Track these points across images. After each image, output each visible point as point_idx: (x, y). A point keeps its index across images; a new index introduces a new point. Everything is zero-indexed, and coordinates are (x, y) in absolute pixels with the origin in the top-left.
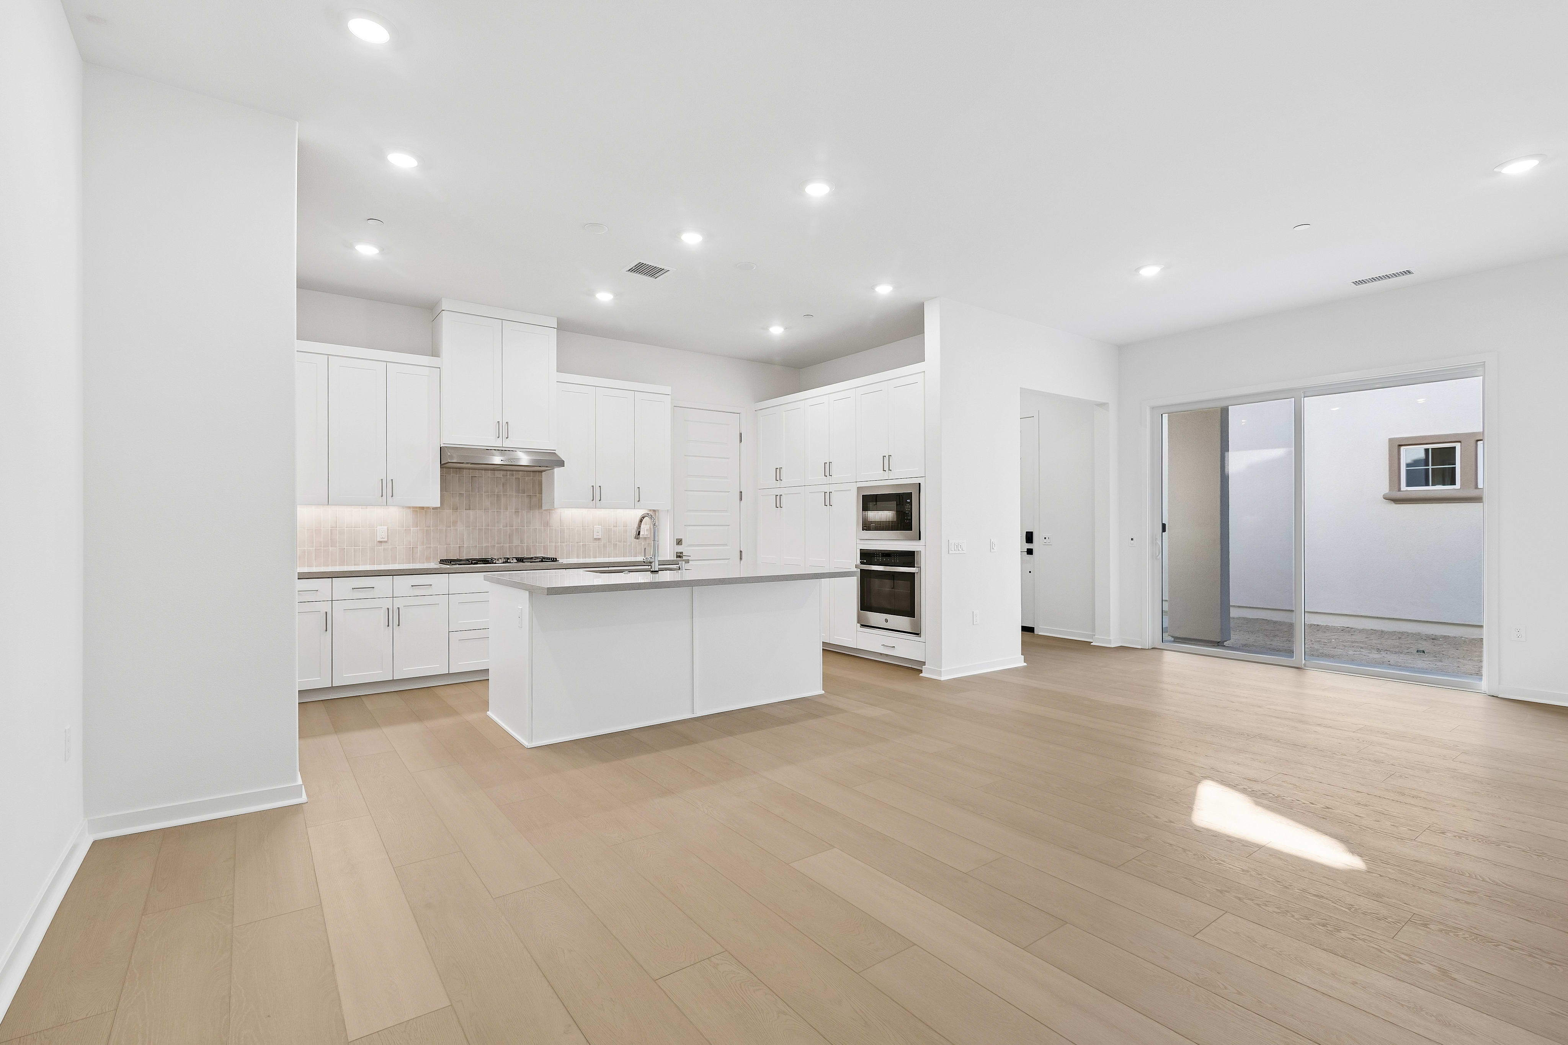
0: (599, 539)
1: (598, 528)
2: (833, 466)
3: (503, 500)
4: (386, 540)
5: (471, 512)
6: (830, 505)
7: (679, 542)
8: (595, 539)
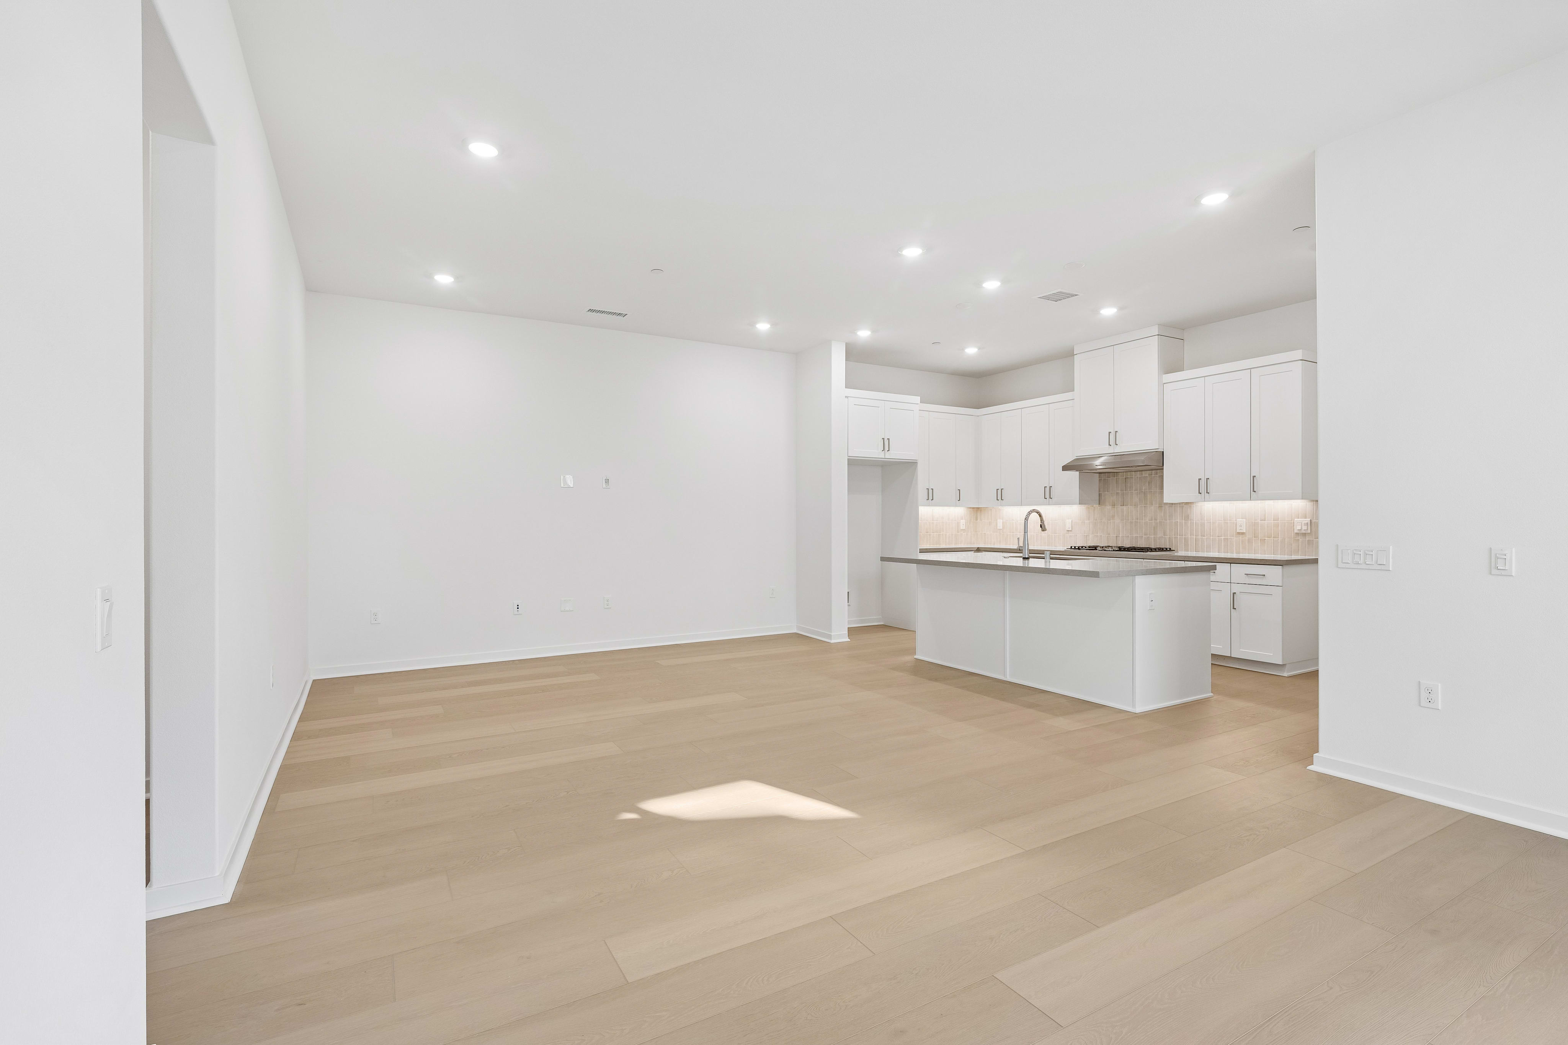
0: (1243, 533)
1: (1242, 521)
3: (1149, 496)
4: (1070, 529)
5: (1125, 508)
8: (1239, 533)
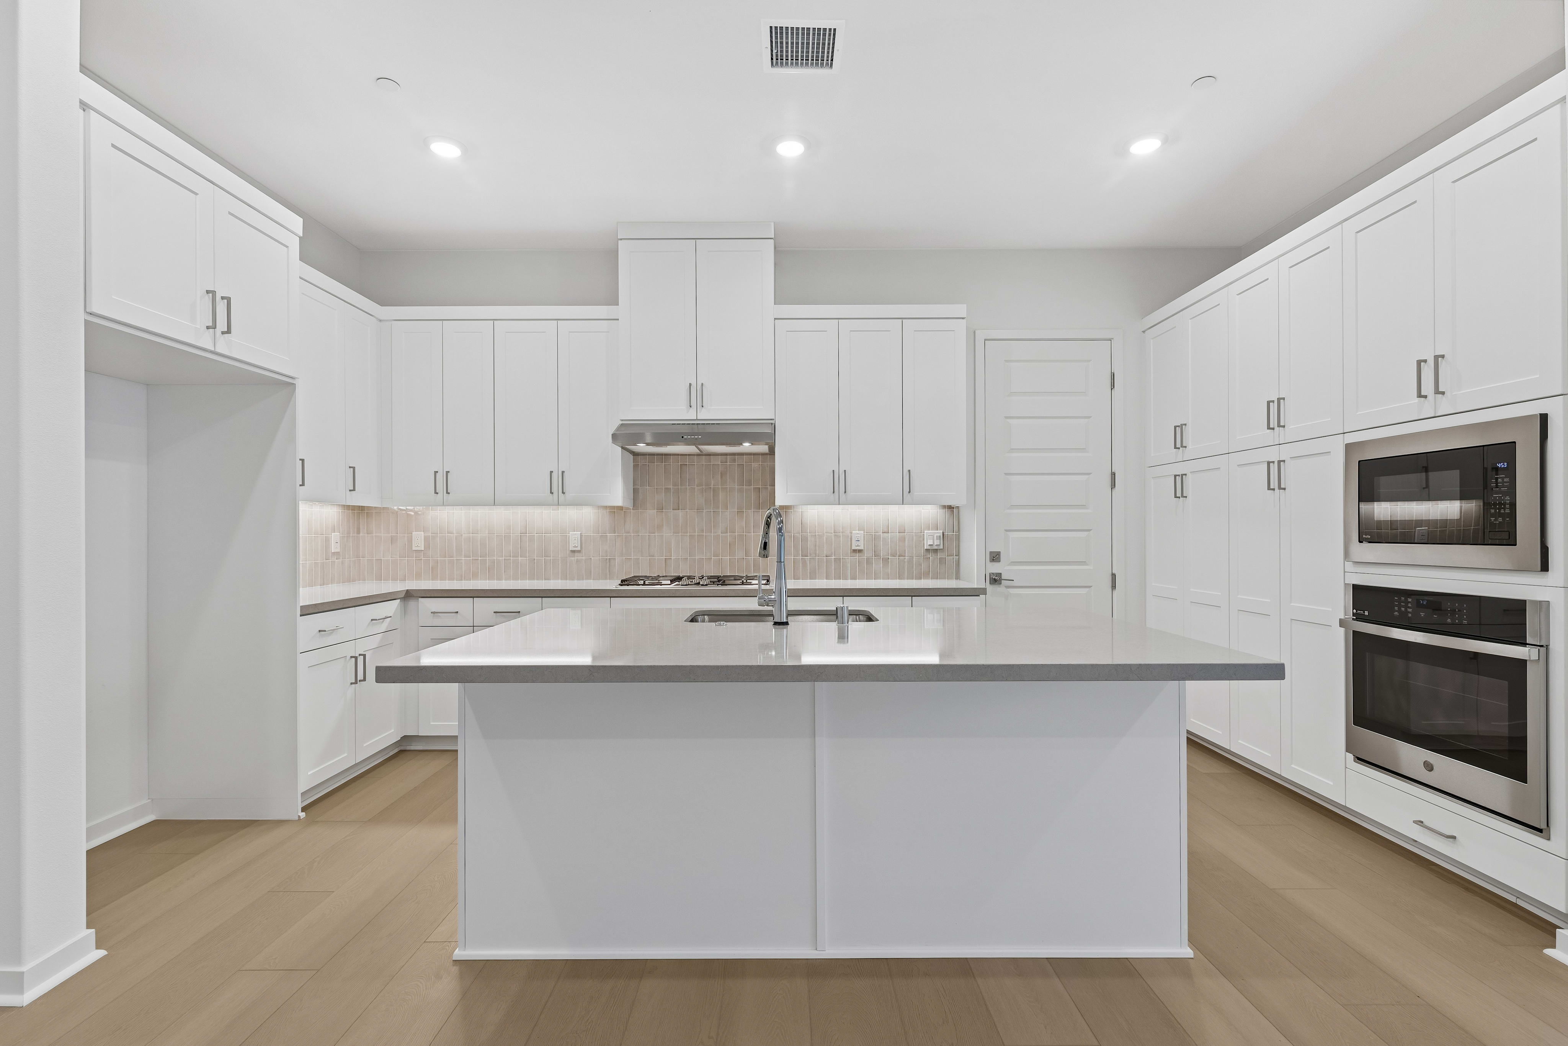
0: (860, 551)
1: (857, 534)
2: (1286, 407)
4: (579, 549)
5: (680, 513)
6: (1280, 488)
7: (995, 557)
8: (855, 551)
